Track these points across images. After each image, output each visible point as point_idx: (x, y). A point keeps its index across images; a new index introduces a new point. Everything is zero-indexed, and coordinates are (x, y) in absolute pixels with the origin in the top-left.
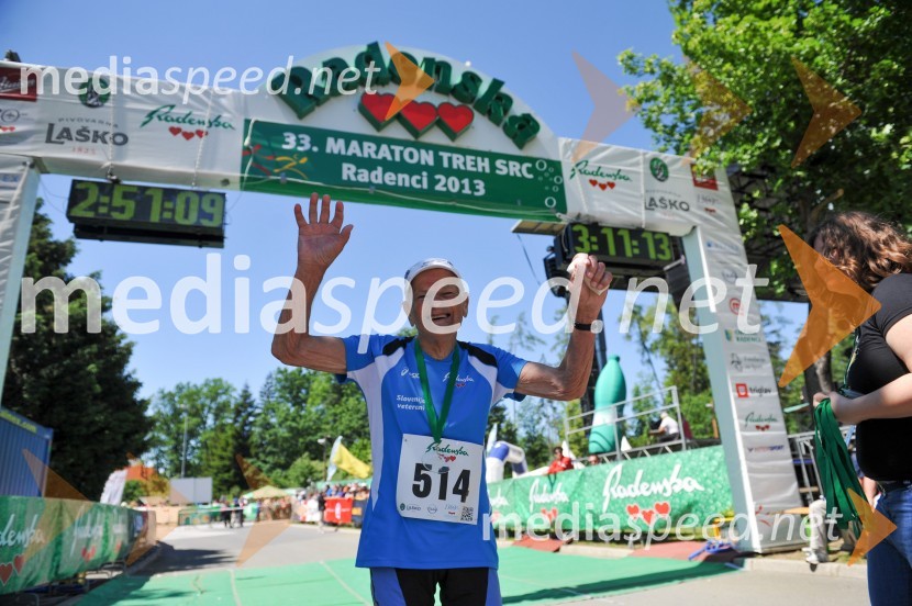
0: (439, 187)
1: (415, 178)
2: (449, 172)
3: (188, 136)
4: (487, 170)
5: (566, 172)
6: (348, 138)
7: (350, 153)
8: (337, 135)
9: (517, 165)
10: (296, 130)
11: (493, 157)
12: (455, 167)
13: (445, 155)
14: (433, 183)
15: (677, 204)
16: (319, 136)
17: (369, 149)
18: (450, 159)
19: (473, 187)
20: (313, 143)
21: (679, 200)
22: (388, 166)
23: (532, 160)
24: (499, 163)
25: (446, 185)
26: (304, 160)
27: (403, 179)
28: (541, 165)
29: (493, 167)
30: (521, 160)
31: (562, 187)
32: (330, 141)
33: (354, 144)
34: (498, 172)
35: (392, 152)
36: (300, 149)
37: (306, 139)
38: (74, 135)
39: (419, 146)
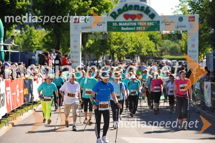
0: (137, 29)
1: (133, 28)
2: (139, 26)
3: (99, 25)
4: (146, 25)
5: (160, 23)
6: (122, 22)
7: (123, 25)
8: (121, 22)
9: (151, 23)
10: (115, 22)
11: (147, 22)
12: (140, 25)
13: (138, 23)
14: (136, 28)
15: (183, 26)
16: (118, 23)
17: (126, 24)
18: (139, 24)
19: (143, 28)
20: (117, 24)
21: (184, 25)
22: (129, 27)
23: (154, 21)
24: (148, 23)
25: (138, 29)
26: (116, 27)
27: (131, 29)
28: (156, 22)
29: (147, 24)
30: (152, 22)
31: (159, 26)
32: (120, 23)
33: (123, 23)
34: (148, 25)
35: (129, 24)
36: (115, 25)
37: (116, 23)
38: (85, 28)
39: (134, 22)
